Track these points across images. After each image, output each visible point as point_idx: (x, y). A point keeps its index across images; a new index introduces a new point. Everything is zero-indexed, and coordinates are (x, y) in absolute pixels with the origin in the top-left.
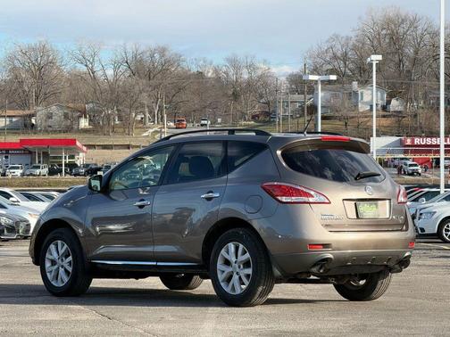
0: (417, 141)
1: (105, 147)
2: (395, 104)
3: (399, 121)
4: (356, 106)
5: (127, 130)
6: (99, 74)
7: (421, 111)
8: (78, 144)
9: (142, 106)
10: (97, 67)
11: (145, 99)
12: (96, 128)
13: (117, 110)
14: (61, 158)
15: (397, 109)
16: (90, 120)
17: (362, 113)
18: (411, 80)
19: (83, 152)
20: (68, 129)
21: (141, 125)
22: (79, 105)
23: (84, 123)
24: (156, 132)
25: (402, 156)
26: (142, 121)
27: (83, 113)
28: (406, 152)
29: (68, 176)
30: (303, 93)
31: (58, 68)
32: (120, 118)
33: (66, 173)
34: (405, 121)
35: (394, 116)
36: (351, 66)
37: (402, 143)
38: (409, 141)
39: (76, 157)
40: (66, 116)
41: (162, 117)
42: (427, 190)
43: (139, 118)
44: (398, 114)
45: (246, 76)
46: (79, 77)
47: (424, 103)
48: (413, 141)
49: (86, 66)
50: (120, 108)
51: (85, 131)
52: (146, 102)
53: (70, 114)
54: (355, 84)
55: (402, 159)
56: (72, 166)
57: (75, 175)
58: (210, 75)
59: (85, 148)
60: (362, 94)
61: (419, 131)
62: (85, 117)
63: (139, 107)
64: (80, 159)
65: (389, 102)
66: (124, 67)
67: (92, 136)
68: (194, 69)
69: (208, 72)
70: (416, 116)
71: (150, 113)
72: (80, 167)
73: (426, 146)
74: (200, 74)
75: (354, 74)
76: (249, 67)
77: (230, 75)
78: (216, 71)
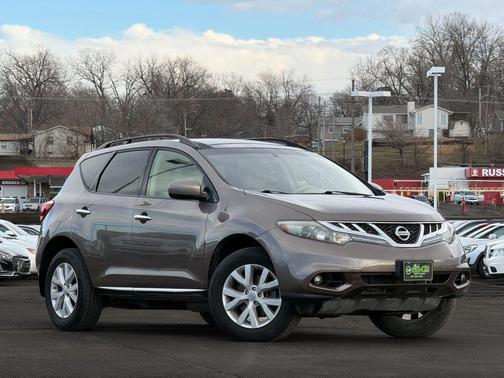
0: (485, 172)
2: (461, 129)
3: (464, 149)
4: (413, 130)
6: (109, 92)
7: (490, 136)
10: (107, 83)
17: (421, 138)
18: (478, 100)
20: (73, 157)
22: (87, 130)
25: (468, 190)
27: (90, 138)
28: (471, 185)
30: (350, 116)
31: (61, 84)
35: (458, 142)
37: (467, 175)
38: (475, 173)
40: (69, 141)
44: (461, 141)
45: (282, 95)
46: (83, 93)
47: (494, 127)
48: (480, 172)
49: (94, 82)
53: (75, 138)
54: (411, 106)
58: (239, 93)
60: (419, 116)
61: (487, 160)
65: (451, 126)
66: (138, 83)
68: (221, 87)
69: (238, 90)
70: (483, 142)
73: (495, 178)
74: (228, 93)
75: (410, 93)
76: (287, 84)
77: (264, 93)
78: (246, 89)
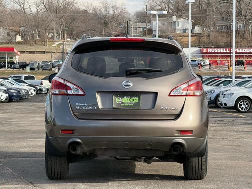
0: (210, 50)
1: (31, 53)
2: (198, 29)
3: (200, 39)
4: (175, 30)
5: (44, 43)
6: (28, 10)
7: (212, 33)
8: (15, 50)
9: (53, 29)
10: (27, 6)
11: (54, 25)
12: (26, 42)
13: (39, 31)
14: (5, 59)
15: (198, 32)
16: (22, 37)
17: (179, 34)
18: (206, 15)
19: (18, 55)
20: (10, 42)
21: (52, 40)
22: (16, 29)
23: (19, 39)
24: (60, 44)
25: (201, 59)
26: (52, 38)
27: (19, 33)
28: (203, 57)
29: (10, 69)
30: (145, 23)
31: (4, 7)
32: (40, 36)
33: (8, 67)
34: (204, 39)
35: (197, 36)
36: (172, 7)
37: (201, 52)
38: (205, 51)
39: (15, 58)
40: (8, 34)
41: (64, 36)
42: (224, 79)
43: (51, 36)
44: (199, 35)
45: (112, 13)
46: (16, 12)
47: (214, 29)
48: (208, 50)
49: (20, 6)
50: (40, 30)
51: (19, 43)
52: (55, 27)
53: (11, 33)
54: (175, 18)
55: (201, 61)
56: (12, 63)
57: (14, 69)
58: (91, 12)
59: (19, 53)
60: (178, 23)
61: (211, 45)
62: (20, 35)
63: (51, 30)
64: (17, 60)
65: (194, 28)
66: (42, 7)
67: (23, 46)
68: (82, 9)
69: (90, 10)
70: (209, 36)
71: (57, 33)
72: (16, 64)
73: (215, 53)
74: (86, 11)
75: (173, 12)
76: (114, 7)
77: (103, 12)
78: (94, 10)
